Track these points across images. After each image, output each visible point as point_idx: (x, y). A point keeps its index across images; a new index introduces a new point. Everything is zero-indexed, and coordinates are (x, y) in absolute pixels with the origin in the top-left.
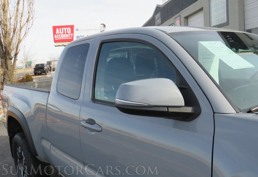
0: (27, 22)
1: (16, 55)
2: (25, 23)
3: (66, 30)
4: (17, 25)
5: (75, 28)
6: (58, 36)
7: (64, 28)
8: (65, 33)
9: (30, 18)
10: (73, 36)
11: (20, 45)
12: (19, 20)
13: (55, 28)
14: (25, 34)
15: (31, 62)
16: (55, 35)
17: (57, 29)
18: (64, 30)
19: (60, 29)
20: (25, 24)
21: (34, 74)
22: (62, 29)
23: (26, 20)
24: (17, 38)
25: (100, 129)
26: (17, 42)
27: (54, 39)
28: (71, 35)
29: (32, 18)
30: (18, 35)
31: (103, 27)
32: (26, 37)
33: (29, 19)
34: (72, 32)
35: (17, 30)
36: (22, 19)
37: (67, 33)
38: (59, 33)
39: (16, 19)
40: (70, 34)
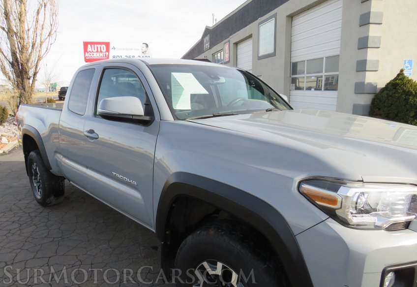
0: (49, 36)
1: (35, 74)
2: (46, 37)
3: (100, 47)
4: (37, 39)
5: (111, 47)
6: (90, 55)
7: (97, 45)
8: (99, 51)
9: (53, 31)
10: (108, 55)
11: (41, 62)
12: (39, 32)
13: (86, 44)
14: (46, 51)
15: (56, 84)
16: (86, 53)
17: (89, 46)
18: (97, 47)
19: (93, 46)
20: (46, 39)
21: (58, 99)
22: (96, 46)
23: (48, 34)
24: (36, 55)
25: (97, 137)
26: (37, 59)
27: (85, 57)
28: (106, 54)
29: (55, 31)
30: (38, 50)
31: (145, 47)
32: (48, 54)
33: (52, 33)
34: (108, 50)
35: (36, 45)
36: (43, 32)
37: (101, 52)
38: (91, 51)
39: (35, 31)
40: (104, 53)
